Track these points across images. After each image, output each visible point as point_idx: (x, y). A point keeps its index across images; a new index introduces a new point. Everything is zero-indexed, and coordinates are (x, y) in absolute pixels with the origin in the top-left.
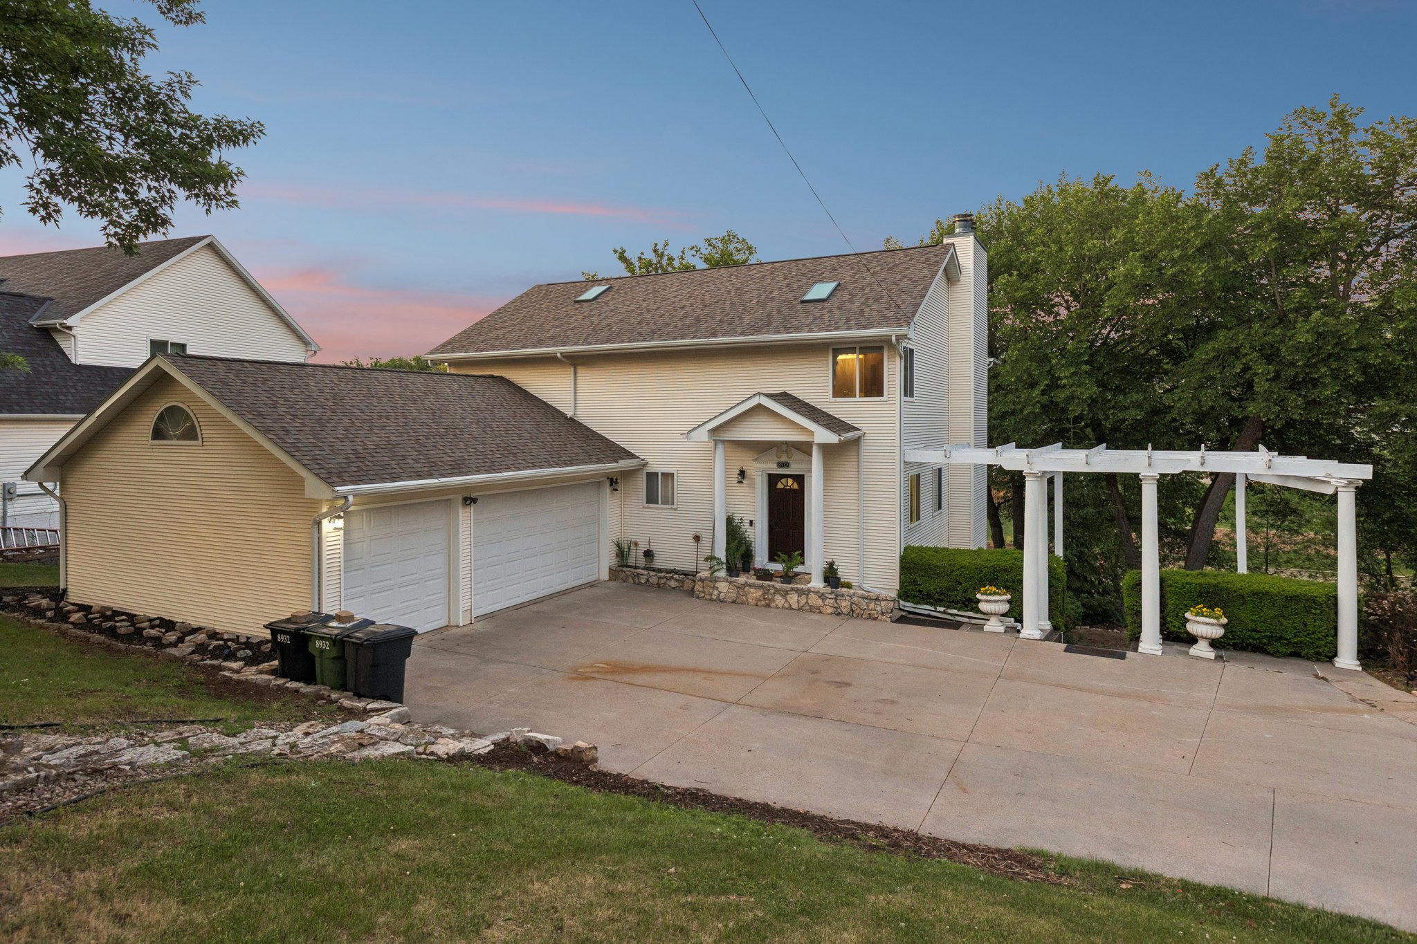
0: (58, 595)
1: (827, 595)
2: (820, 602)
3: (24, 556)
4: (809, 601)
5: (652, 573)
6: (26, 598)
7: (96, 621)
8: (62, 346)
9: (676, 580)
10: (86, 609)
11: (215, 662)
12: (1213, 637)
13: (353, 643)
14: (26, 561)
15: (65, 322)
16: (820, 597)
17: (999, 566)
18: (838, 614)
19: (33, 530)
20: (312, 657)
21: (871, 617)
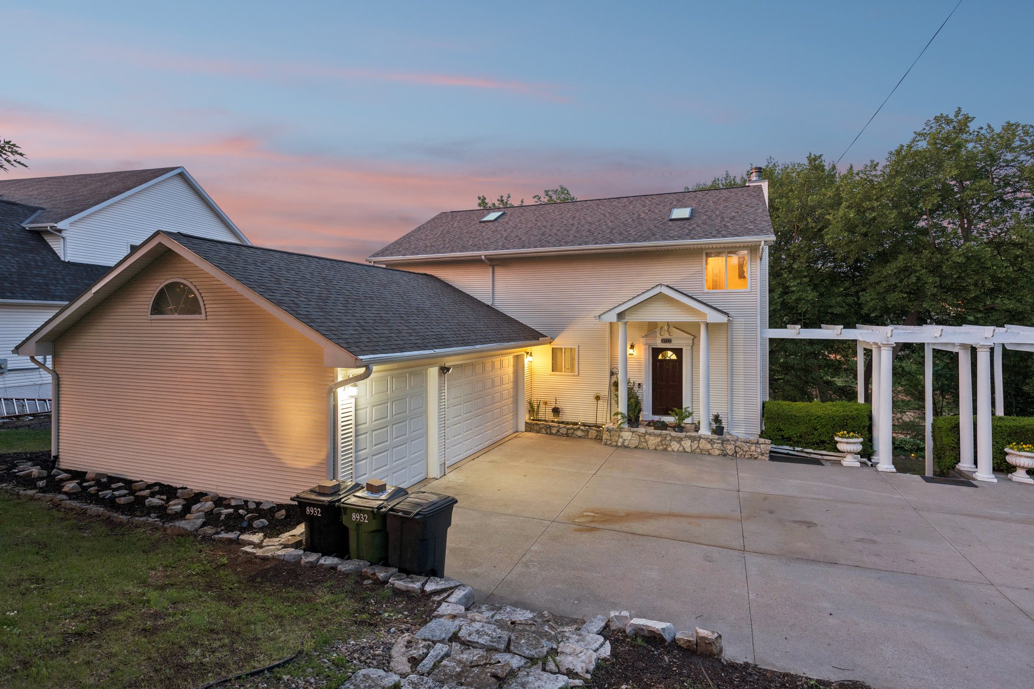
0: (49, 462)
1: (715, 441)
2: (709, 446)
3: (14, 423)
4: (700, 446)
5: (562, 425)
6: (15, 466)
7: (93, 490)
8: (52, 246)
9: (582, 431)
10: (78, 475)
11: (231, 535)
12: (1030, 467)
13: (401, 517)
14: (17, 427)
15: (55, 225)
16: (709, 442)
17: (848, 416)
18: (724, 455)
19: (23, 400)
20: (346, 530)
21: (753, 458)
